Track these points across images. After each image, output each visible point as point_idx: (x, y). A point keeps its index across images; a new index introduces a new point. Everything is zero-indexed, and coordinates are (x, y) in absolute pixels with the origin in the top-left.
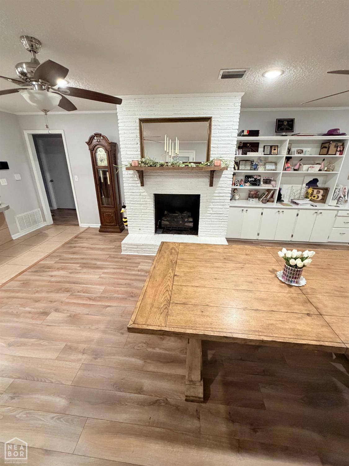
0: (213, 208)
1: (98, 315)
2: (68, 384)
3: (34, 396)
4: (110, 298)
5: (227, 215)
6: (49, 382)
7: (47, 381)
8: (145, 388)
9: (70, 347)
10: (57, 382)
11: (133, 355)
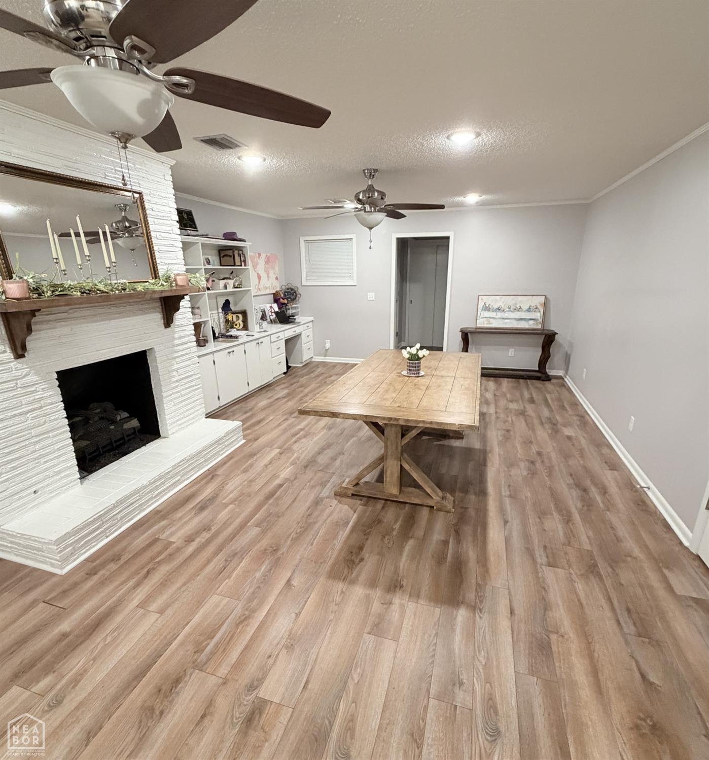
0: (179, 369)
1: (307, 596)
2: (438, 613)
3: (457, 651)
4: (262, 583)
5: (199, 376)
6: (435, 638)
7: (435, 641)
8: (443, 538)
9: (375, 625)
10: (437, 627)
11: (401, 548)
